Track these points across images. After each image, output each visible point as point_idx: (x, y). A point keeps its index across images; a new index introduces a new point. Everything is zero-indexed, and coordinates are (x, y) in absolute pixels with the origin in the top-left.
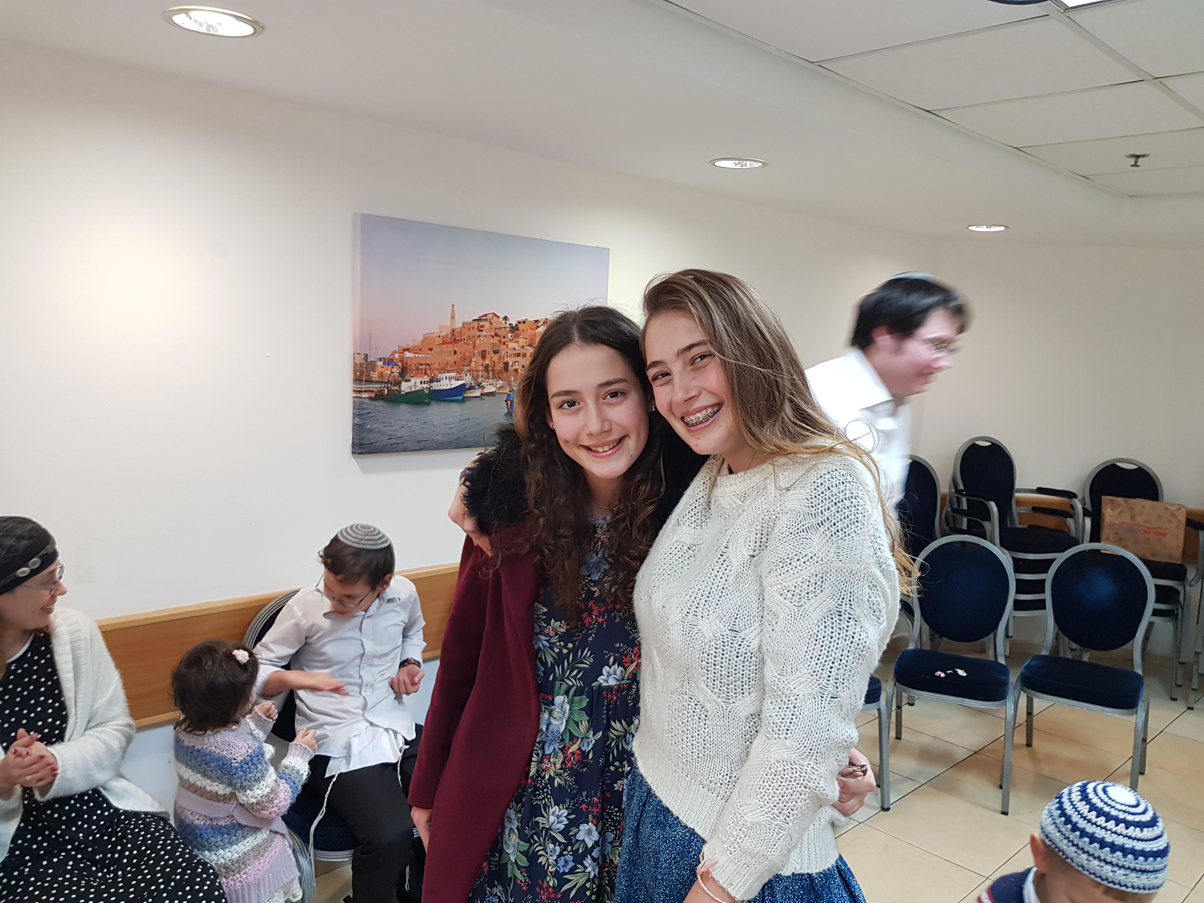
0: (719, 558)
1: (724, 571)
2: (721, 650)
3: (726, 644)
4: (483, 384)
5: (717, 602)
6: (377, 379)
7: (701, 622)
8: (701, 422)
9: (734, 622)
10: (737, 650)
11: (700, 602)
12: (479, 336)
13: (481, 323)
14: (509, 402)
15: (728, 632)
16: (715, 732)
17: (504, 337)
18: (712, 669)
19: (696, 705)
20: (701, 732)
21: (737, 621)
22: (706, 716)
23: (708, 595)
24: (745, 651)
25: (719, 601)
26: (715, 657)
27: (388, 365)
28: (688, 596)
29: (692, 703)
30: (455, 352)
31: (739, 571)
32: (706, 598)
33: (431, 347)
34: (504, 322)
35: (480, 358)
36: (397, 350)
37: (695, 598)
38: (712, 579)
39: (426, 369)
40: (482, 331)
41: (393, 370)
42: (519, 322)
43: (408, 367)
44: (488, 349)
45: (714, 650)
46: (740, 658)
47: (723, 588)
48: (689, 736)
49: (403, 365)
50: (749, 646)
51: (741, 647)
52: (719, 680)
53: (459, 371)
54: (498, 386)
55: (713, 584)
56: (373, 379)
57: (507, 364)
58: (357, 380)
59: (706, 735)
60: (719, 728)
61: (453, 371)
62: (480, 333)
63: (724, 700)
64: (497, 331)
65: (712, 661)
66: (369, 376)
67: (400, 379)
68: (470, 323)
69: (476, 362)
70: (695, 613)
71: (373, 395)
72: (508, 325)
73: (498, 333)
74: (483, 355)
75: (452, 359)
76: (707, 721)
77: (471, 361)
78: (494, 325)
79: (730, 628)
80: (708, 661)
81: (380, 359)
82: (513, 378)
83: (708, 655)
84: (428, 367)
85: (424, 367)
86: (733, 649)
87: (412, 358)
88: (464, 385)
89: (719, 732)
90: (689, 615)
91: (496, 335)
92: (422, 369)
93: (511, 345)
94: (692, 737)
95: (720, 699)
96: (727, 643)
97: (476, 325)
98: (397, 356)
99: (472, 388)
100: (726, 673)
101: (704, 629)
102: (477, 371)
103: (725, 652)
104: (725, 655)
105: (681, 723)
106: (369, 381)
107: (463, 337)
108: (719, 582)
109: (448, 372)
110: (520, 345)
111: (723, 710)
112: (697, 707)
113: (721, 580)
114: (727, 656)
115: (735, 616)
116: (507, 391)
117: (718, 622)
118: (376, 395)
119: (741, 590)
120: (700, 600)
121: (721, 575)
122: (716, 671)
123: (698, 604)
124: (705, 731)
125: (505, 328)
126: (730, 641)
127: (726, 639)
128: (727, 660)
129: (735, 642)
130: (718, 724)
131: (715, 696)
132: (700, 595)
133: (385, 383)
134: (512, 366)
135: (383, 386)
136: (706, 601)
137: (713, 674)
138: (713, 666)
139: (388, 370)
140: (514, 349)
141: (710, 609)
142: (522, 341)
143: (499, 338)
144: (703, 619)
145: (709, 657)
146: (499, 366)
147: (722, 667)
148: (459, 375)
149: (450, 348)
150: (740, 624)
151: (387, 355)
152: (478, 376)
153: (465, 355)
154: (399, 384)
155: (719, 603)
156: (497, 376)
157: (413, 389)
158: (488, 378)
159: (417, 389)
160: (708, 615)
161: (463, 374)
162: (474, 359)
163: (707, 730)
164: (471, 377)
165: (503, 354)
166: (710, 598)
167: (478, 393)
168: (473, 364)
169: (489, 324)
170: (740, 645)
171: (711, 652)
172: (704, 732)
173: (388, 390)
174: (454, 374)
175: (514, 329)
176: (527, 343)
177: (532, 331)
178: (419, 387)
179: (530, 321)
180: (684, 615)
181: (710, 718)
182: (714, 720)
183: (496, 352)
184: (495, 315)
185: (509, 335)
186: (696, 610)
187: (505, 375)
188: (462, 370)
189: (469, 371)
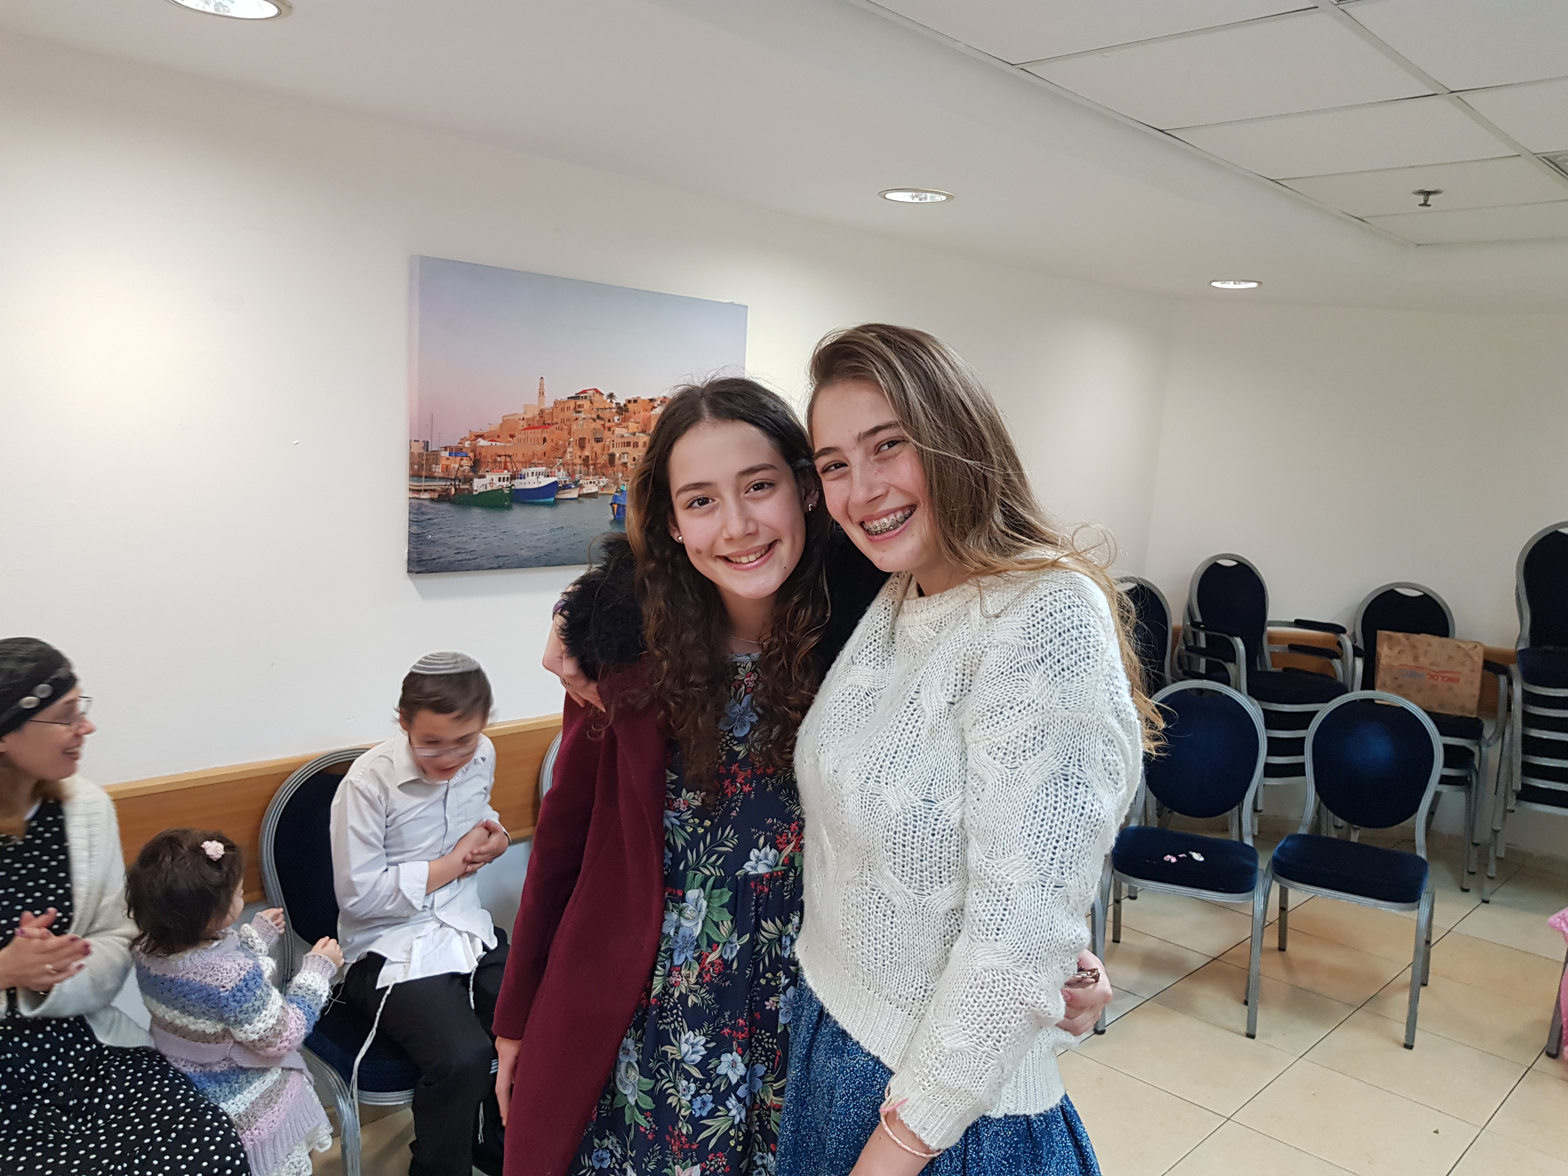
0: (908, 707)
1: (914, 724)
2: (911, 827)
3: (918, 819)
4: (581, 482)
5: (906, 764)
6: (441, 475)
7: (885, 791)
9: (929, 789)
10: (933, 826)
11: (884, 764)
12: (577, 419)
13: (579, 402)
14: (616, 506)
15: (921, 803)
16: (905, 932)
17: (609, 421)
18: (900, 851)
19: (880, 898)
20: (887, 933)
21: (932, 788)
22: (893, 912)
23: (893, 755)
24: (943, 828)
25: (908, 762)
26: (905, 835)
27: (456, 456)
28: (868, 757)
30: (545, 440)
31: (934, 723)
32: (891, 759)
33: (512, 433)
34: (609, 400)
35: (577, 448)
36: (467, 436)
37: (877, 759)
38: (898, 734)
39: (505, 462)
40: (579, 412)
41: (462, 463)
42: (629, 401)
43: (483, 460)
44: (588, 435)
45: (903, 826)
46: (936, 836)
47: (914, 746)
48: (872, 938)
49: (475, 456)
50: (948, 821)
51: (938, 822)
53: (550, 465)
54: (602, 484)
55: (900, 741)
56: (436, 474)
57: (612, 456)
58: (415, 475)
59: (893, 936)
60: (910, 927)
61: (541, 465)
62: (578, 415)
64: (600, 412)
65: (901, 841)
66: (430, 470)
67: (471, 474)
68: (565, 402)
69: (572, 453)
70: (877, 779)
71: (436, 496)
72: (614, 405)
73: (601, 415)
74: (582, 444)
75: (540, 448)
76: (895, 919)
77: (565, 452)
78: (596, 405)
79: (923, 797)
81: (446, 448)
82: (621, 475)
83: (895, 833)
84: (508, 459)
85: (503, 459)
86: (928, 825)
87: (487, 447)
88: (556, 483)
89: (910, 932)
90: (869, 781)
91: (599, 417)
92: (500, 462)
93: (618, 431)
94: (876, 939)
95: (911, 890)
96: (919, 817)
97: (572, 404)
98: (467, 444)
99: (566, 487)
100: (919, 856)
101: (889, 800)
102: (574, 464)
103: (917, 829)
104: (918, 833)
106: (431, 477)
107: (555, 420)
108: (909, 738)
109: (536, 466)
110: (631, 431)
112: (881, 901)
113: (911, 735)
114: (920, 834)
115: (930, 782)
116: (614, 490)
117: (907, 790)
118: (439, 496)
119: (937, 747)
120: (884, 761)
121: (911, 729)
122: (906, 854)
123: (881, 767)
124: (892, 931)
125: (610, 408)
126: (924, 815)
127: (919, 812)
128: (920, 839)
129: (930, 815)
130: (909, 922)
131: (905, 887)
132: (883, 755)
133: (451, 479)
134: (620, 459)
135: (448, 483)
136: (891, 763)
137: (901, 858)
138: (902, 848)
139: (455, 463)
140: (622, 436)
141: (897, 773)
142: (632, 426)
143: (602, 422)
144: (888, 786)
145: (897, 836)
146: (603, 459)
147: (913, 849)
148: (549, 470)
149: (538, 434)
150: (936, 792)
151: (454, 443)
152: (574, 471)
153: (557, 444)
154: (469, 481)
155: (909, 765)
156: (600, 472)
157: (489, 488)
158: (588, 474)
159: (494, 488)
161: (555, 469)
162: (569, 450)
163: (895, 930)
164: (565, 473)
165: (607, 443)
166: (896, 759)
167: (574, 494)
168: (568, 456)
169: (589, 403)
170: (936, 820)
171: (899, 829)
172: (891, 933)
173: (456, 490)
174: (543, 469)
175: (622, 410)
176: (640, 429)
177: (647, 413)
178: (497, 485)
179: (643, 401)
180: (862, 782)
181: (899, 915)
182: (903, 917)
183: (598, 440)
184: (597, 391)
185: (616, 418)
186: (879, 774)
187: (610, 471)
188: (554, 464)
189: (563, 464)
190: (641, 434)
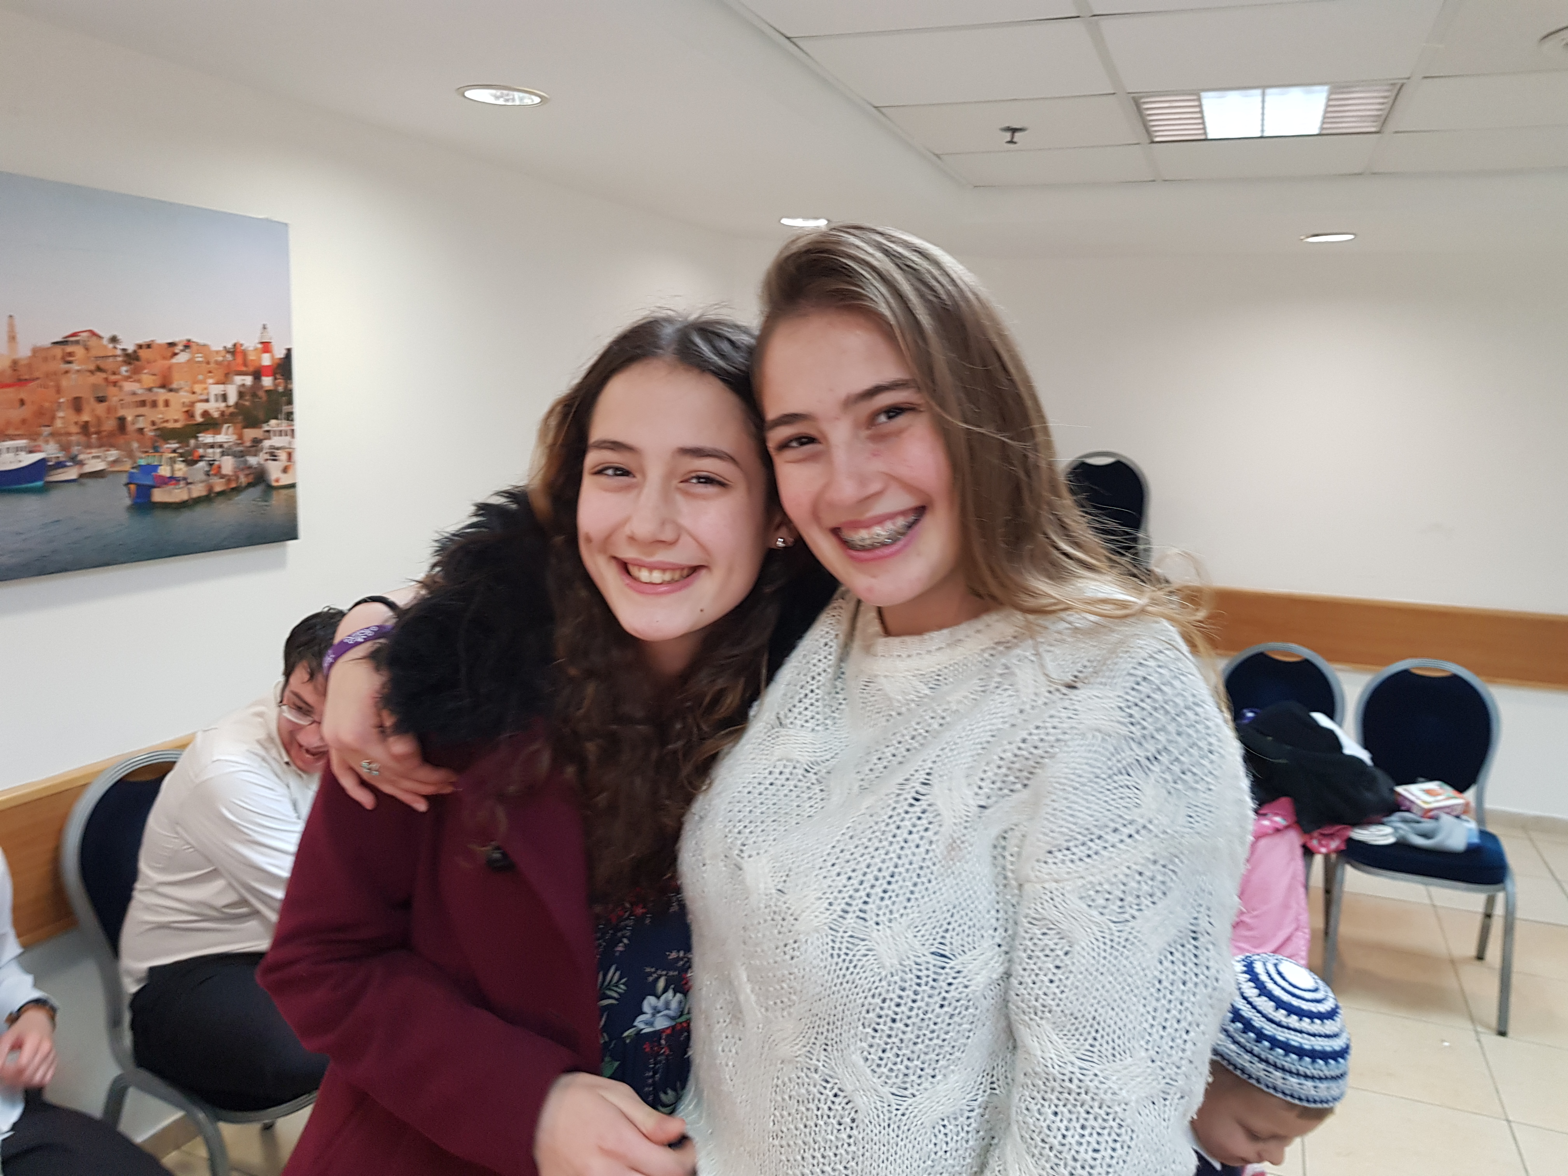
0: (911, 805)
2: (911, 993)
3: (923, 982)
4: (81, 457)
7: (875, 934)
9: (943, 937)
12: (67, 372)
14: (132, 487)
15: (931, 958)
16: (867, 1154)
17: (114, 373)
18: (886, 1028)
19: (836, 1095)
20: (841, 1151)
21: (948, 935)
22: (853, 1121)
24: (958, 996)
25: (912, 892)
26: (898, 1005)
28: (843, 877)
29: (827, 1092)
30: (22, 402)
35: (71, 411)
37: (861, 883)
38: (896, 847)
40: (70, 362)
42: (140, 346)
44: (86, 394)
46: (945, 1009)
47: (921, 868)
48: (818, 1155)
50: (966, 987)
51: (953, 987)
52: (895, 1050)
53: (33, 436)
54: (111, 459)
57: (122, 420)
59: (850, 1157)
60: (876, 1148)
61: (21, 437)
62: (67, 366)
63: (894, 1090)
64: (101, 363)
65: (890, 1013)
68: (47, 350)
69: (64, 419)
70: (862, 915)
72: (119, 352)
73: (101, 366)
74: (77, 405)
75: (17, 414)
76: (855, 1132)
77: (53, 418)
78: (94, 353)
79: (933, 949)
80: (882, 1013)
82: (135, 445)
83: (884, 1001)
86: (936, 992)
88: (43, 461)
89: (876, 1156)
90: (848, 916)
91: (99, 369)
93: (129, 386)
94: (823, 1157)
95: (887, 1089)
96: (925, 979)
97: (58, 351)
99: (60, 465)
100: (913, 1036)
102: (69, 434)
103: (919, 997)
104: (918, 1004)
105: (802, 1126)
107: (36, 374)
108: (914, 854)
109: (11, 439)
110: (145, 386)
111: (890, 1112)
112: (837, 1100)
113: (916, 851)
114: (923, 1004)
115: (945, 926)
116: (127, 466)
117: (910, 935)
122: (893, 1033)
123: (868, 895)
124: (849, 1149)
125: (114, 356)
127: (925, 972)
128: (920, 1012)
129: (942, 978)
132: (870, 877)
134: (133, 423)
138: (890, 1024)
140: (134, 394)
141: (894, 908)
142: (147, 379)
143: (104, 375)
145: (886, 1005)
146: (110, 425)
148: (33, 444)
149: (11, 394)
150: (955, 940)
152: (69, 444)
153: (41, 407)
156: (106, 441)
158: (89, 446)
160: (890, 921)
161: (40, 442)
162: (59, 414)
163: (853, 1148)
164: (57, 446)
165: (114, 403)
167: (72, 473)
168: (59, 424)
169: (83, 350)
170: (950, 984)
171: (891, 995)
172: (847, 1152)
174: (24, 442)
175: (131, 358)
176: (158, 383)
177: (166, 362)
179: (160, 345)
180: (835, 916)
181: (862, 1126)
182: (868, 1130)
183: (101, 400)
184: (93, 333)
186: (865, 907)
187: (121, 440)
188: (39, 434)
189: (52, 434)
190: (161, 390)
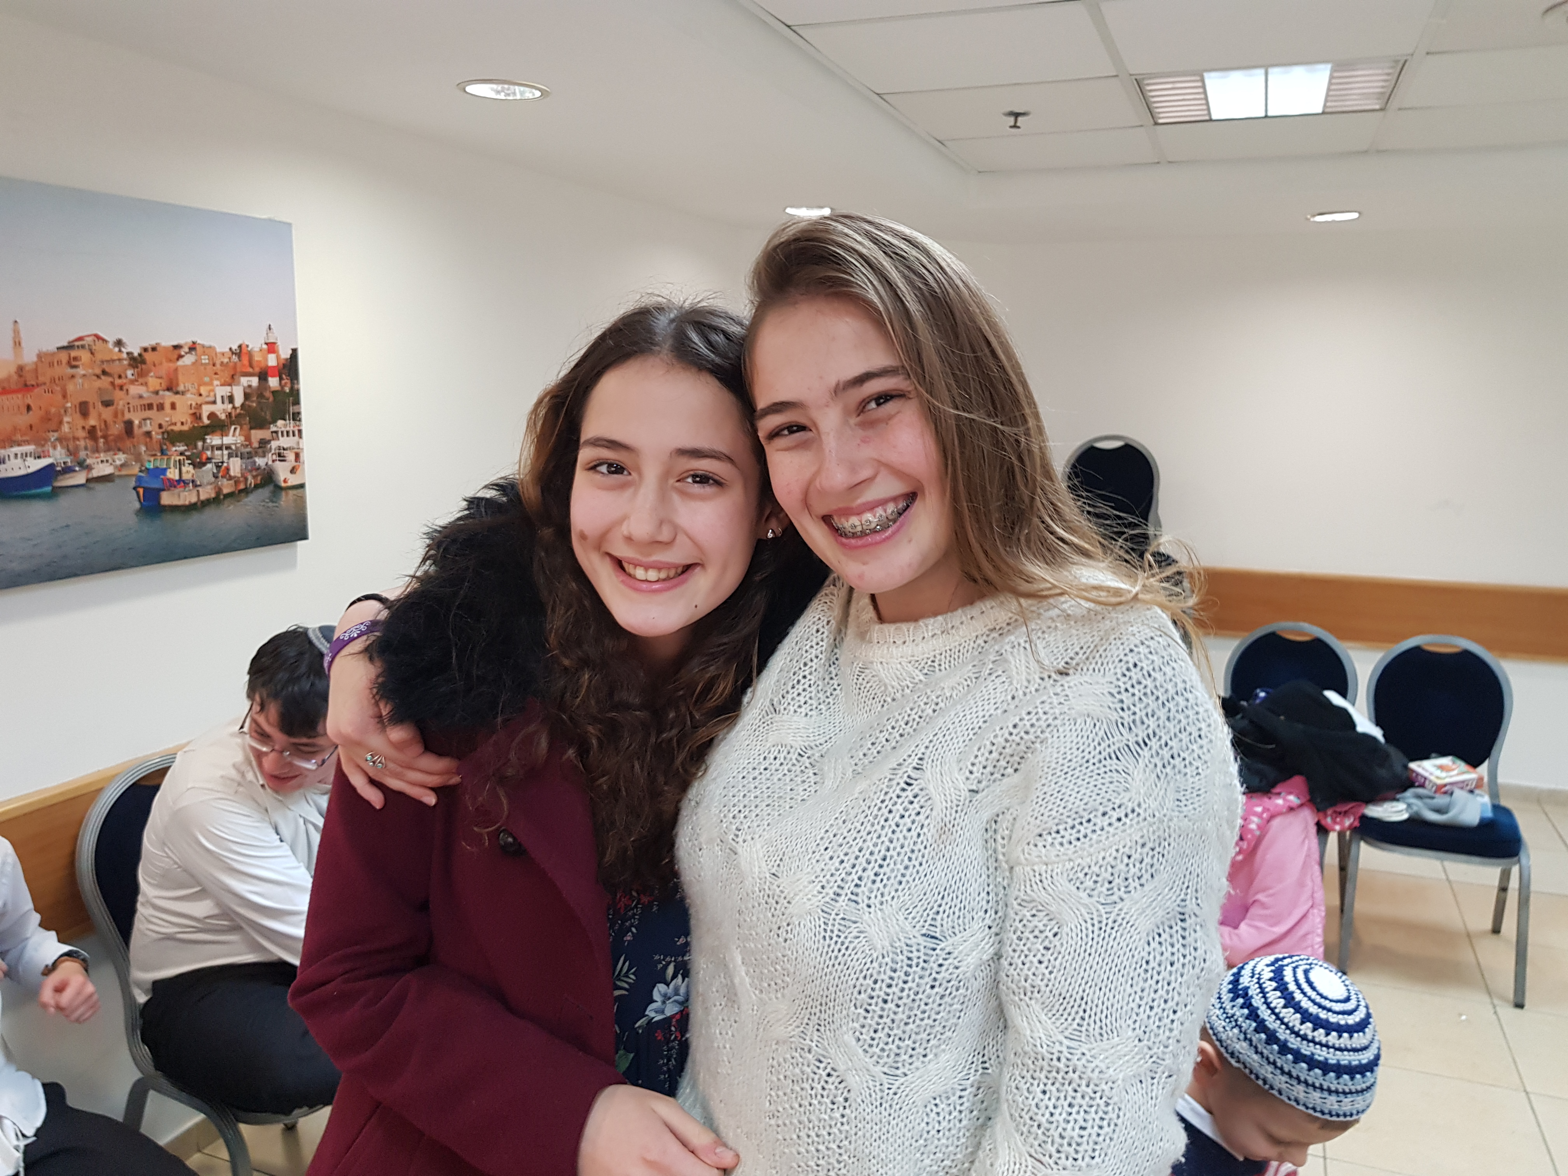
1: (913, 817)
2: (902, 974)
4: (89, 461)
5: (899, 878)
8: (874, 531)
10: (934, 975)
11: (865, 875)
12: (73, 376)
13: (74, 354)
14: (141, 491)
15: (921, 940)
17: (120, 377)
18: (877, 1009)
19: (829, 1075)
21: (939, 917)
23: (880, 862)
24: (949, 977)
26: (890, 986)
29: (821, 1071)
30: (29, 408)
31: (947, 820)
32: (877, 869)
34: (117, 349)
35: (78, 416)
37: (854, 866)
40: (76, 367)
42: (145, 350)
44: (92, 398)
45: (889, 973)
46: (936, 990)
50: (957, 968)
51: (944, 968)
52: (886, 1030)
53: (41, 442)
54: (118, 463)
55: (891, 841)
57: (129, 424)
59: (843, 1136)
61: (28, 443)
62: (73, 371)
63: (886, 1070)
64: (106, 367)
65: (882, 994)
68: (53, 354)
69: (71, 424)
70: (854, 897)
72: (125, 356)
73: (107, 370)
74: (84, 410)
75: (24, 420)
77: (61, 422)
78: (99, 356)
79: (924, 931)
80: (874, 994)
82: (143, 448)
83: (876, 982)
88: (51, 466)
90: (841, 899)
91: (104, 373)
93: (135, 390)
94: (818, 1136)
95: (879, 1068)
96: (915, 961)
97: (64, 356)
99: (67, 470)
100: (904, 1017)
101: (872, 931)
102: (75, 439)
103: (910, 978)
104: (910, 984)
105: (796, 1106)
107: (41, 379)
109: (19, 445)
110: (151, 389)
111: (882, 1091)
112: (830, 1080)
113: (909, 835)
114: (914, 985)
115: (936, 909)
116: (135, 470)
117: (901, 918)
119: (947, 856)
120: (864, 870)
121: (909, 825)
123: (860, 879)
125: (120, 360)
126: (923, 957)
127: (915, 954)
128: (911, 993)
130: (868, 1118)
131: (870, 1062)
134: (140, 426)
136: (876, 875)
137: (876, 1019)
138: (881, 1004)
140: (141, 397)
142: (153, 382)
143: (110, 379)
144: (872, 910)
145: (877, 986)
146: (117, 429)
147: (898, 1006)
148: (40, 450)
149: (17, 400)
152: (77, 448)
153: (47, 412)
155: (904, 880)
156: (113, 446)
158: (97, 450)
160: (882, 903)
161: (49, 447)
162: (66, 419)
164: (63, 451)
165: (120, 407)
166: (885, 869)
167: (80, 478)
168: (66, 428)
169: (89, 355)
170: (940, 965)
171: (882, 976)
174: (30, 448)
175: (137, 361)
176: (164, 386)
177: (171, 365)
179: (165, 348)
180: (827, 899)
181: (854, 1105)
182: (860, 1109)
183: (107, 404)
184: (98, 337)
185: (129, 373)
186: (856, 890)
187: (128, 443)
188: (46, 440)
189: (60, 440)
190: (167, 393)
